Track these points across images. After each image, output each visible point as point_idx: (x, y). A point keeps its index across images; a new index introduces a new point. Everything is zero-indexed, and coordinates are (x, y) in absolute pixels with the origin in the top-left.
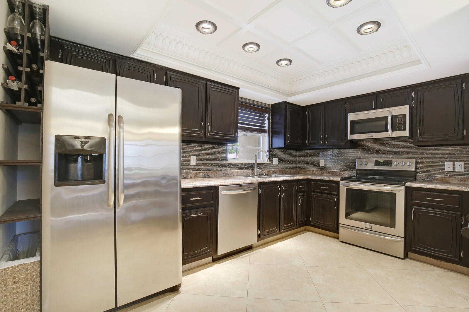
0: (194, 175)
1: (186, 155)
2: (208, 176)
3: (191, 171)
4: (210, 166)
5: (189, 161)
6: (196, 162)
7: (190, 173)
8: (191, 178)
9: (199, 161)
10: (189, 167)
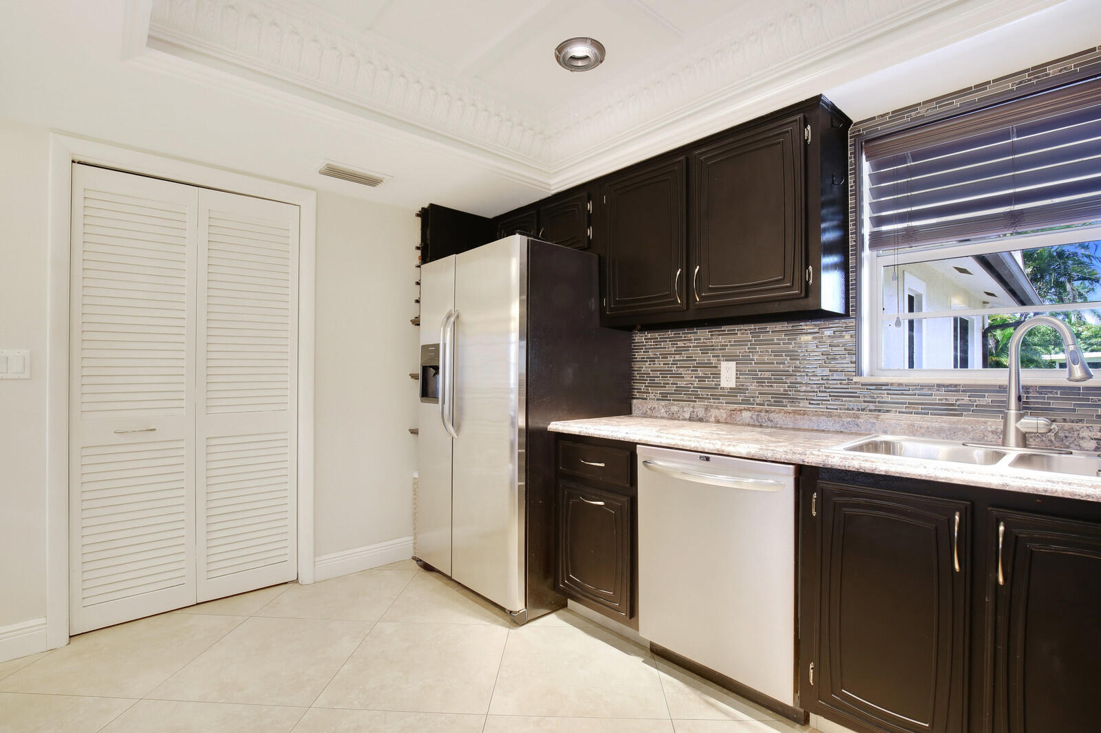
0: (725, 416)
1: (710, 360)
2: (772, 421)
3: (721, 403)
4: (785, 390)
5: (717, 375)
6: (737, 378)
7: (717, 408)
8: (718, 422)
9: (748, 374)
10: (719, 392)
